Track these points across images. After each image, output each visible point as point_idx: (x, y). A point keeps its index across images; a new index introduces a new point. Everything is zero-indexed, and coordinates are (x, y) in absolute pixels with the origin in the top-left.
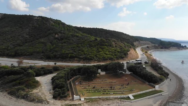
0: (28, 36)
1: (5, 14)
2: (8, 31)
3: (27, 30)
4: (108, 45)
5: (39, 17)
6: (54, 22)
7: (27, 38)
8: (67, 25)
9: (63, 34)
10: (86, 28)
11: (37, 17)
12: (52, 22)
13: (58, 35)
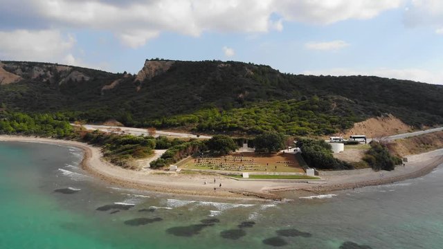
0: (200, 99)
1: (177, 62)
2: (172, 91)
3: (203, 87)
4: (318, 110)
5: (228, 62)
6: (255, 71)
7: (197, 100)
8: (282, 74)
9: (254, 92)
10: (334, 78)
11: (225, 63)
12: (249, 71)
13: (244, 93)
